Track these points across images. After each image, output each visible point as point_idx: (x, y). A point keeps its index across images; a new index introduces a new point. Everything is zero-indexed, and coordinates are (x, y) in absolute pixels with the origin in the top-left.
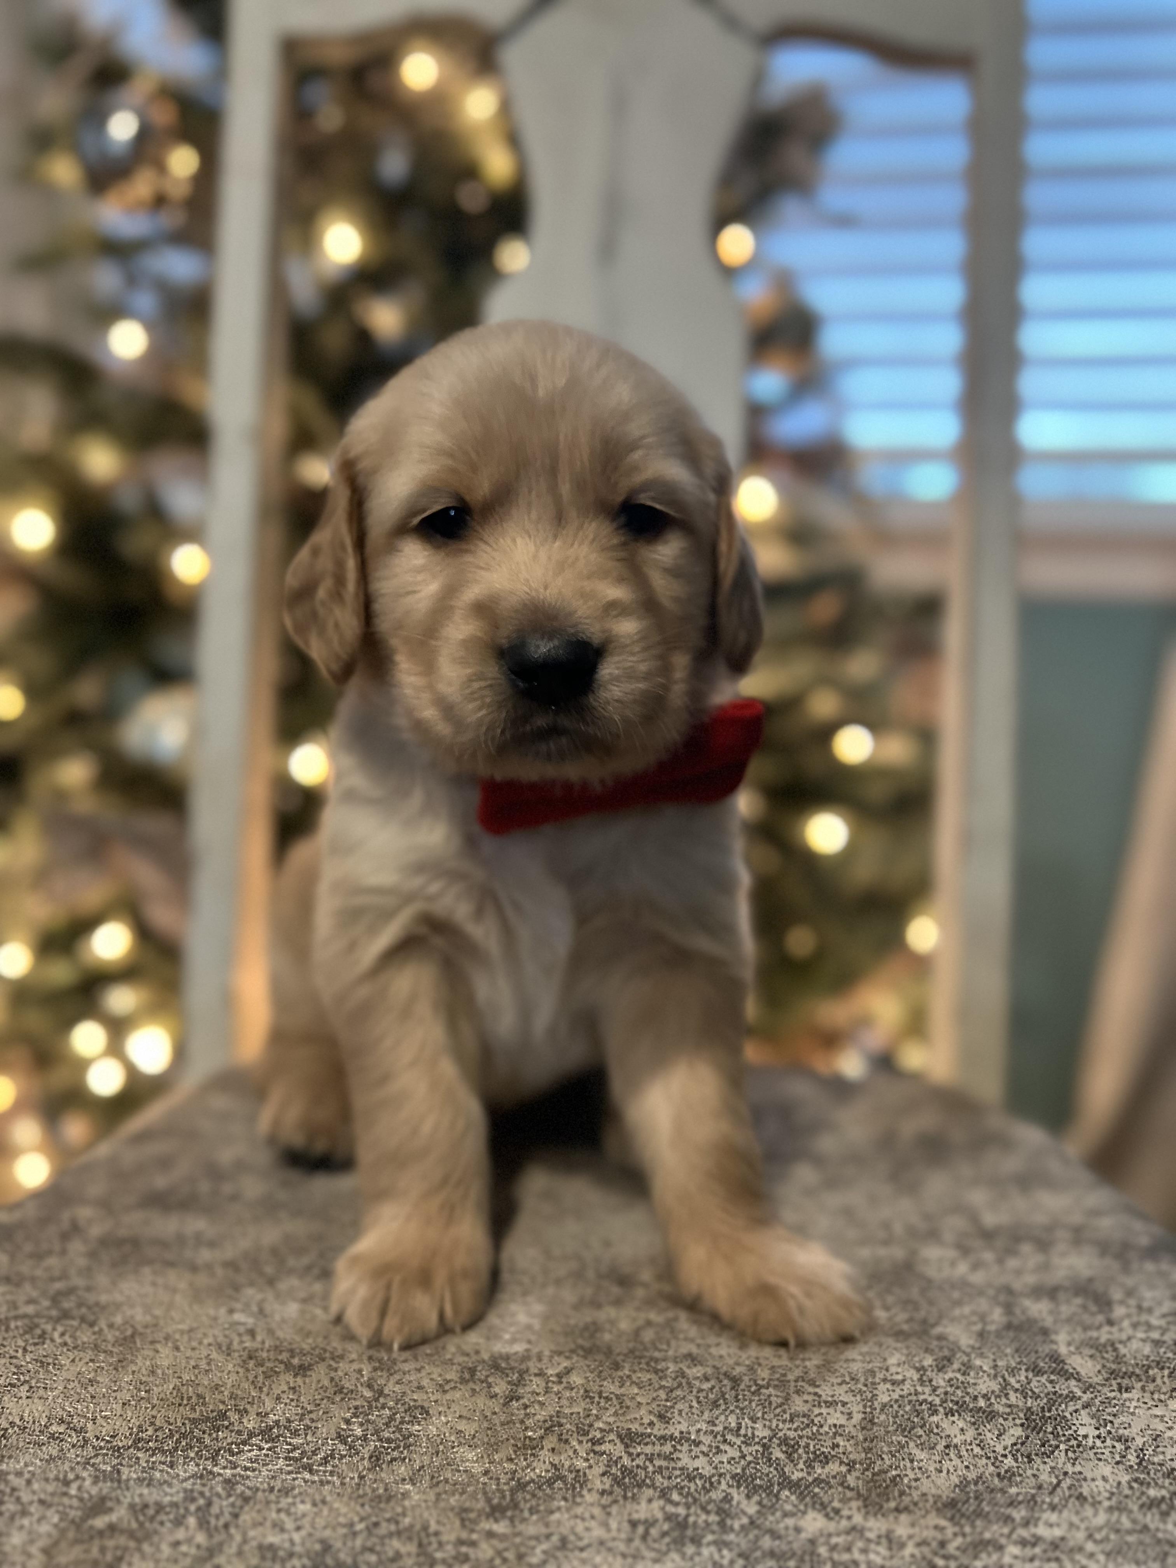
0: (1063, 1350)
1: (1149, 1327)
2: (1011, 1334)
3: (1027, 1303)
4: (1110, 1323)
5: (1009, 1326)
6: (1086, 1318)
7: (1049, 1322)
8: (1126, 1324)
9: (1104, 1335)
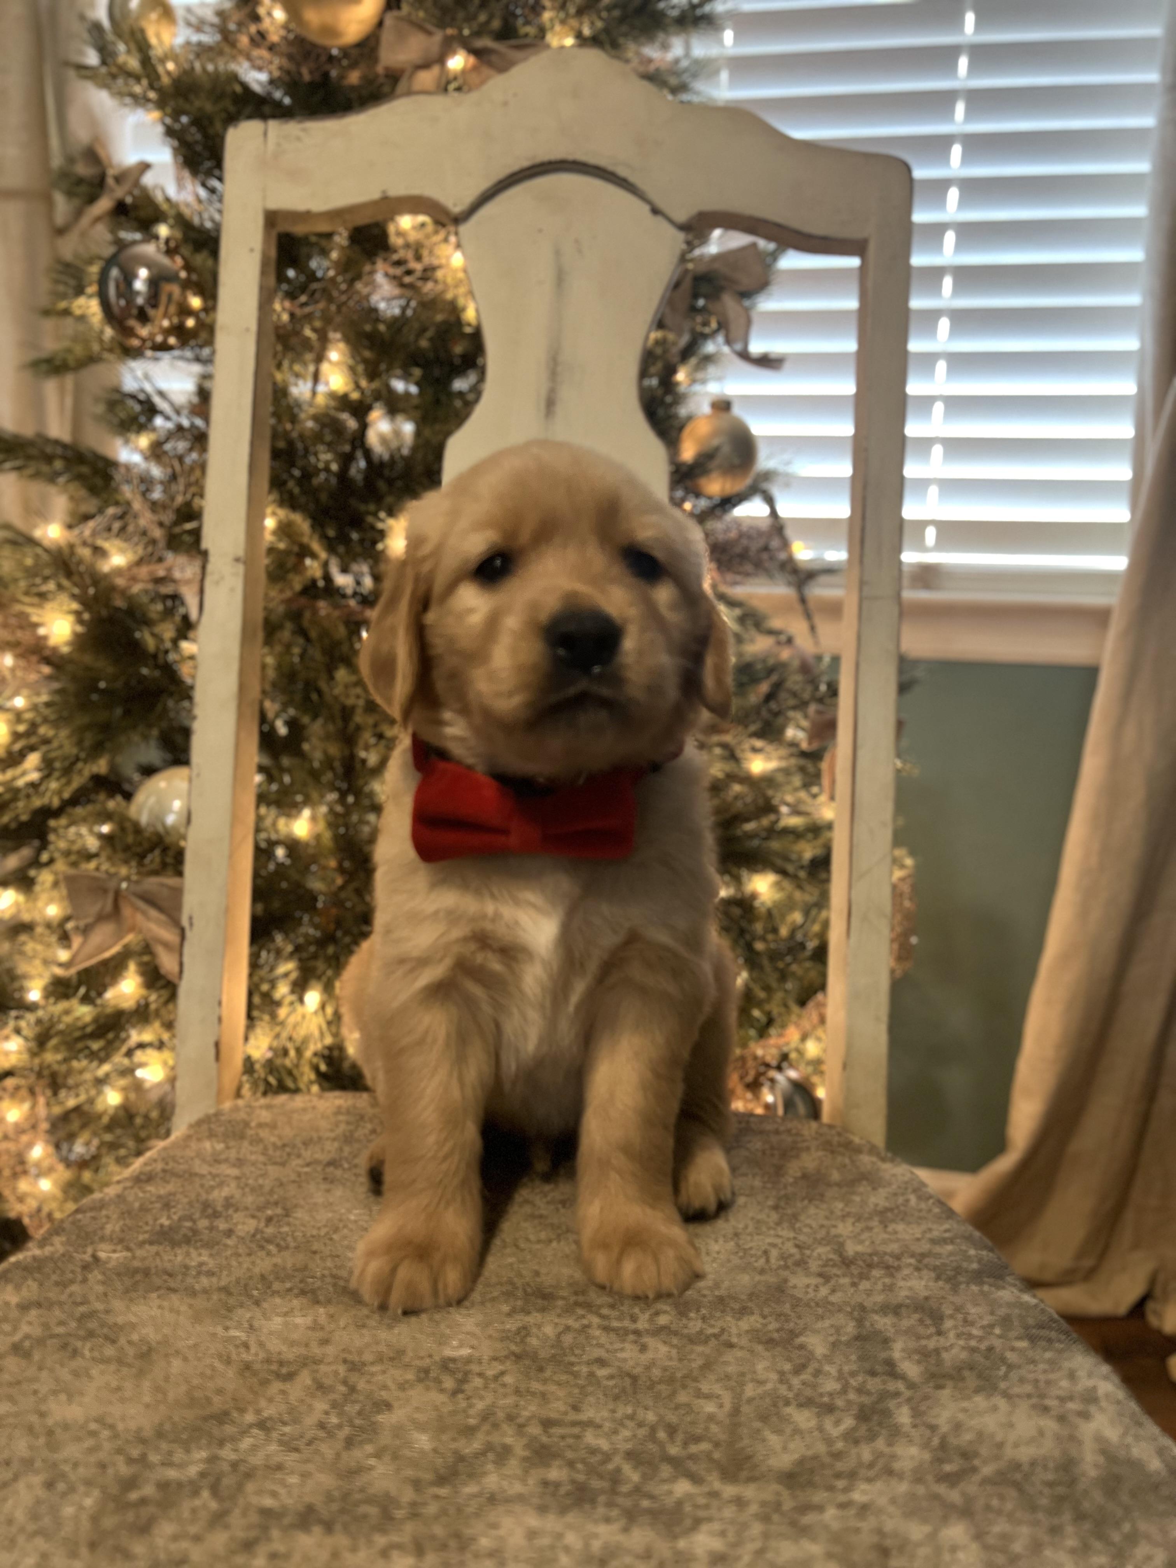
0: (897, 1355)
1: (970, 1336)
2: (858, 1343)
3: (876, 1317)
4: (939, 1333)
5: (857, 1338)
6: (921, 1330)
7: (890, 1332)
8: (952, 1334)
9: (932, 1344)
